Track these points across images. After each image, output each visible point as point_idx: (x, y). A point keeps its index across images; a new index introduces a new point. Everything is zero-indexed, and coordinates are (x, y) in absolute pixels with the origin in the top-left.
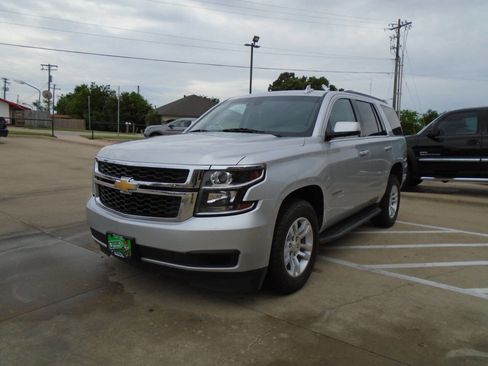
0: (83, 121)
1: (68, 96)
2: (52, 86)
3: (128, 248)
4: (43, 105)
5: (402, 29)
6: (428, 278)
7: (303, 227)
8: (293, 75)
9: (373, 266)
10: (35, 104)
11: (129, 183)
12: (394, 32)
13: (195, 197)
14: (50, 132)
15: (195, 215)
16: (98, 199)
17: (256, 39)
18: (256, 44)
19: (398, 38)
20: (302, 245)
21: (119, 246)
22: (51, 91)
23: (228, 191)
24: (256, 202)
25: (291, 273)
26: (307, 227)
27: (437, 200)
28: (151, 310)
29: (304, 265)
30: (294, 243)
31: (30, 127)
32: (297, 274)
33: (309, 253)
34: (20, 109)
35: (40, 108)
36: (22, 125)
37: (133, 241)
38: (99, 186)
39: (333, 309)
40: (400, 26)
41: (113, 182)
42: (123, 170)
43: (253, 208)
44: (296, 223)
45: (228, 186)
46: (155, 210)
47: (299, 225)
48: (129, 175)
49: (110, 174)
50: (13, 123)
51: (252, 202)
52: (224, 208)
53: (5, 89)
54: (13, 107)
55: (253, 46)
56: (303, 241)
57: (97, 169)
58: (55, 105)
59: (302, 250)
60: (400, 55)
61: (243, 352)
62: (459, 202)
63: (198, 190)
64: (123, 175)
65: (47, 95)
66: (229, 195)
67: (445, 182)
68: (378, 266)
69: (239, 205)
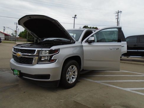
0: (26, 39)
1: (22, 32)
2: (17, 29)
3: (18, 73)
4: (14, 34)
5: (119, 13)
6: (113, 85)
7: (74, 68)
8: (87, 26)
9: (98, 81)
10: (12, 34)
11: (20, 54)
12: (117, 14)
13: (37, 58)
14: (14, 42)
15: (37, 64)
16: (13, 59)
17: (76, 16)
18: (76, 17)
19: (118, 16)
20: (74, 74)
21: (16, 73)
22: (17, 31)
23: (48, 56)
24: (56, 60)
25: (69, 82)
26: (75, 68)
27: (124, 63)
28: (25, 92)
29: (74, 80)
30: (70, 73)
31: (10, 41)
32: (71, 83)
33: (76, 76)
34: (8, 36)
35: (13, 35)
36: (8, 40)
37: (20, 71)
38: (14, 55)
39: (80, 93)
40: (118, 12)
41: (16, 54)
42: (19, 50)
43: (55, 62)
44: (71, 67)
45: (47, 55)
46: (27, 62)
47: (72, 67)
48: (20, 51)
49: (16, 52)
50: (5, 39)
51: (54, 60)
52: (47, 61)
53: (4, 30)
54: (6, 35)
55: (75, 18)
56: (74, 72)
57: (13, 50)
58: (19, 34)
59: (74, 75)
60: (119, 21)
61: (47, 105)
62: (131, 63)
63: (38, 56)
64: (19, 52)
65: (16, 31)
66: (48, 57)
67: (127, 57)
68: (100, 81)
69: (51, 61)
